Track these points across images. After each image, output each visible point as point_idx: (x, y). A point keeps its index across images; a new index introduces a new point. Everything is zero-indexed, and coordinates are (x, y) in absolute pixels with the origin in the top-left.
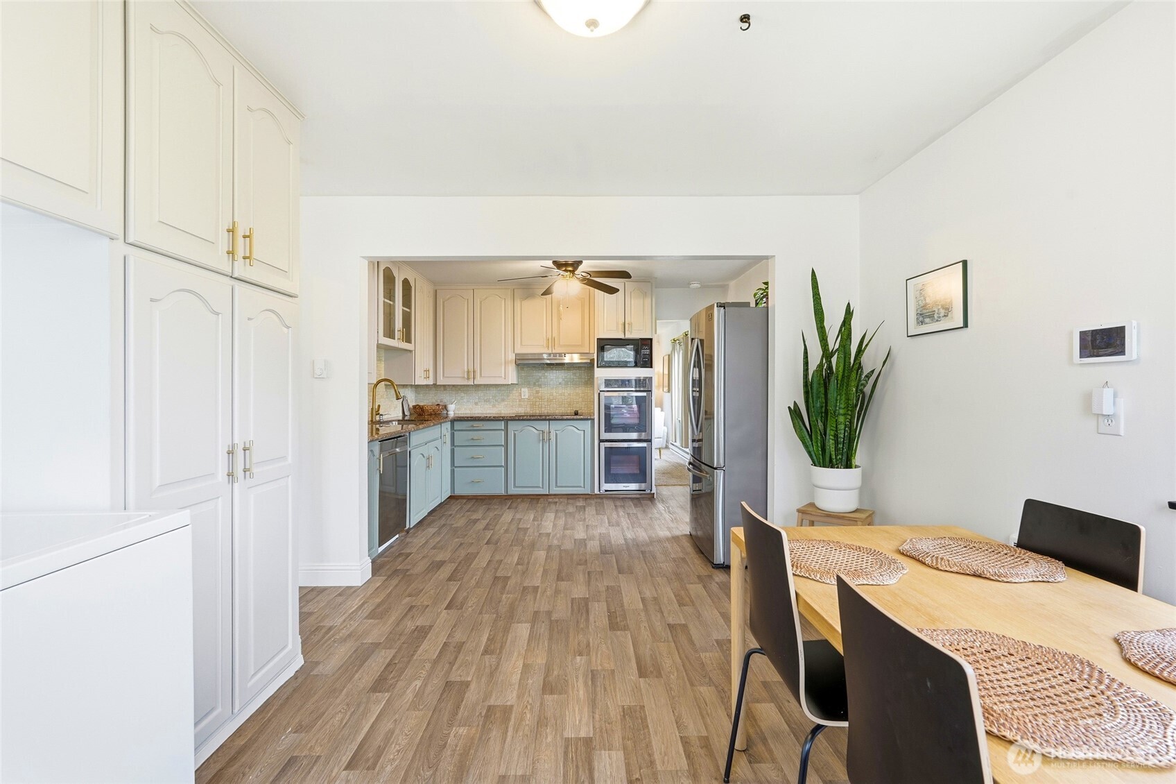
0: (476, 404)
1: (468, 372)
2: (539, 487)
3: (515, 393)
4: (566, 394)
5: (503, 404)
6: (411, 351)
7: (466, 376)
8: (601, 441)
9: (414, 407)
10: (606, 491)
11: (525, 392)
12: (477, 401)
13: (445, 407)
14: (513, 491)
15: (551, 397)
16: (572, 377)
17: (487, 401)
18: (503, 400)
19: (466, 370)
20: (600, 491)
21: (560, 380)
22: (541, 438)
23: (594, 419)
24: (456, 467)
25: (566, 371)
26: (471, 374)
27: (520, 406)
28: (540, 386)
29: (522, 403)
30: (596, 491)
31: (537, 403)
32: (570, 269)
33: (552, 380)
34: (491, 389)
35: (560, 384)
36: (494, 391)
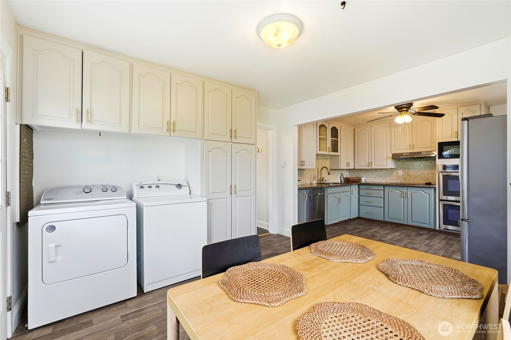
0: (375, 177)
1: (369, 163)
2: (401, 220)
3: (395, 173)
4: (426, 174)
5: (389, 178)
6: (338, 155)
7: (368, 165)
8: (440, 200)
9: (346, 178)
10: (444, 229)
11: (401, 172)
12: (376, 176)
13: (360, 179)
14: (387, 219)
15: (416, 175)
16: (429, 164)
17: (381, 176)
18: (389, 176)
19: (368, 162)
20: (440, 228)
21: (422, 166)
22: (403, 196)
23: (435, 188)
24: (361, 205)
25: (426, 161)
26: (370, 164)
27: (398, 179)
28: (409, 169)
29: (399, 178)
30: (437, 228)
31: (408, 178)
32: (405, 109)
33: (417, 166)
34: (383, 171)
35: (422, 168)
36: (384, 172)
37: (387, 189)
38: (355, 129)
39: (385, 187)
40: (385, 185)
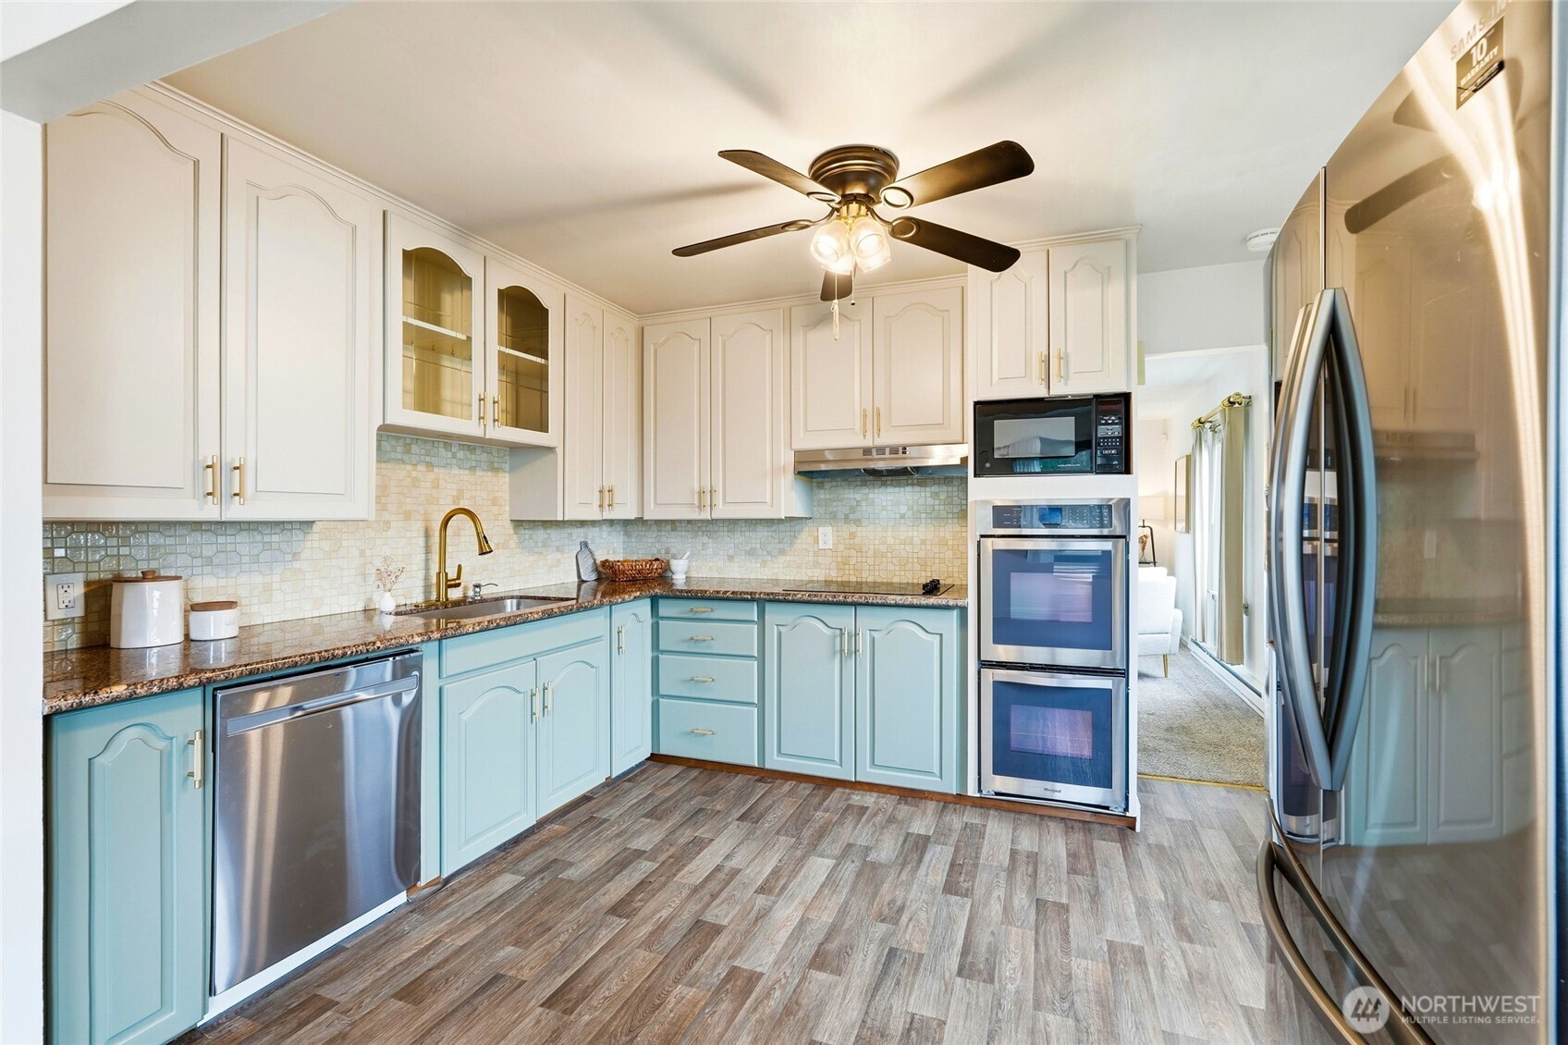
0: (731, 558)
1: (701, 492)
2: (832, 761)
3: (805, 537)
4: (917, 541)
5: (782, 559)
6: (550, 449)
7: (696, 502)
8: (984, 664)
9: (604, 563)
10: (997, 794)
11: (827, 535)
12: (731, 552)
13: (666, 568)
14: (774, 762)
15: (883, 548)
16: (930, 501)
17: (751, 553)
18: (782, 552)
19: (697, 489)
20: (980, 791)
21: (903, 509)
22: (838, 648)
23: (963, 610)
24: (663, 696)
25: (917, 489)
26: (705, 495)
27: (816, 565)
28: (858, 522)
29: (820, 559)
30: (972, 791)
31: (852, 561)
32: (858, 189)
33: (884, 508)
34: (759, 528)
35: (903, 516)
36: (763, 533)
37: (774, 615)
38: (643, 328)
39: (768, 607)
40: (763, 600)
